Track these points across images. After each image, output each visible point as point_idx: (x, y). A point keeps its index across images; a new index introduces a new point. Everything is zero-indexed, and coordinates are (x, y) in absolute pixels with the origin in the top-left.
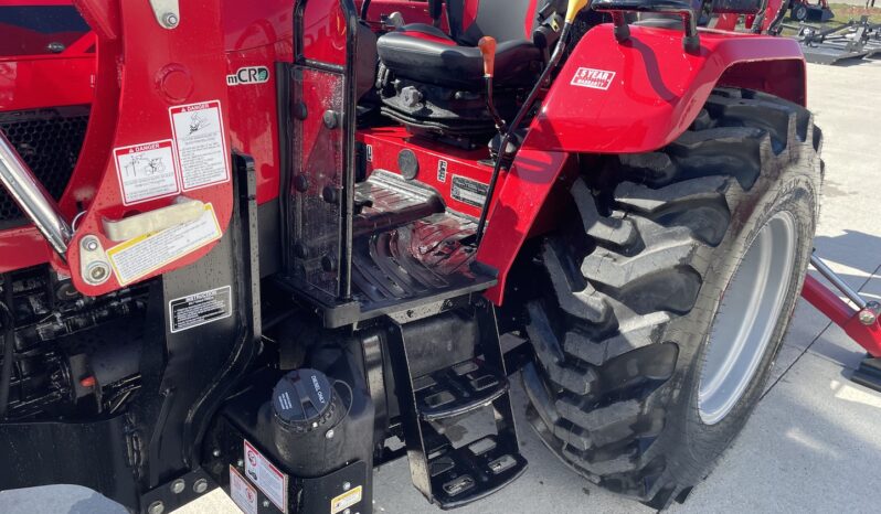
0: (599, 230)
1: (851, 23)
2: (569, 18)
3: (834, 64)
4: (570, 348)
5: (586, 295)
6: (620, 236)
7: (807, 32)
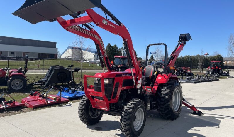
0: (162, 90)
1: (195, 76)
2: (156, 74)
3: (194, 83)
4: (161, 100)
5: (162, 95)
6: (164, 90)
7: (188, 77)
